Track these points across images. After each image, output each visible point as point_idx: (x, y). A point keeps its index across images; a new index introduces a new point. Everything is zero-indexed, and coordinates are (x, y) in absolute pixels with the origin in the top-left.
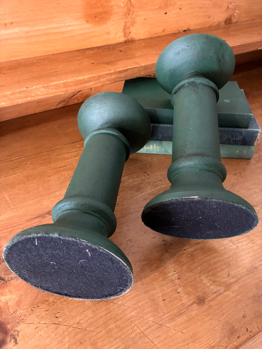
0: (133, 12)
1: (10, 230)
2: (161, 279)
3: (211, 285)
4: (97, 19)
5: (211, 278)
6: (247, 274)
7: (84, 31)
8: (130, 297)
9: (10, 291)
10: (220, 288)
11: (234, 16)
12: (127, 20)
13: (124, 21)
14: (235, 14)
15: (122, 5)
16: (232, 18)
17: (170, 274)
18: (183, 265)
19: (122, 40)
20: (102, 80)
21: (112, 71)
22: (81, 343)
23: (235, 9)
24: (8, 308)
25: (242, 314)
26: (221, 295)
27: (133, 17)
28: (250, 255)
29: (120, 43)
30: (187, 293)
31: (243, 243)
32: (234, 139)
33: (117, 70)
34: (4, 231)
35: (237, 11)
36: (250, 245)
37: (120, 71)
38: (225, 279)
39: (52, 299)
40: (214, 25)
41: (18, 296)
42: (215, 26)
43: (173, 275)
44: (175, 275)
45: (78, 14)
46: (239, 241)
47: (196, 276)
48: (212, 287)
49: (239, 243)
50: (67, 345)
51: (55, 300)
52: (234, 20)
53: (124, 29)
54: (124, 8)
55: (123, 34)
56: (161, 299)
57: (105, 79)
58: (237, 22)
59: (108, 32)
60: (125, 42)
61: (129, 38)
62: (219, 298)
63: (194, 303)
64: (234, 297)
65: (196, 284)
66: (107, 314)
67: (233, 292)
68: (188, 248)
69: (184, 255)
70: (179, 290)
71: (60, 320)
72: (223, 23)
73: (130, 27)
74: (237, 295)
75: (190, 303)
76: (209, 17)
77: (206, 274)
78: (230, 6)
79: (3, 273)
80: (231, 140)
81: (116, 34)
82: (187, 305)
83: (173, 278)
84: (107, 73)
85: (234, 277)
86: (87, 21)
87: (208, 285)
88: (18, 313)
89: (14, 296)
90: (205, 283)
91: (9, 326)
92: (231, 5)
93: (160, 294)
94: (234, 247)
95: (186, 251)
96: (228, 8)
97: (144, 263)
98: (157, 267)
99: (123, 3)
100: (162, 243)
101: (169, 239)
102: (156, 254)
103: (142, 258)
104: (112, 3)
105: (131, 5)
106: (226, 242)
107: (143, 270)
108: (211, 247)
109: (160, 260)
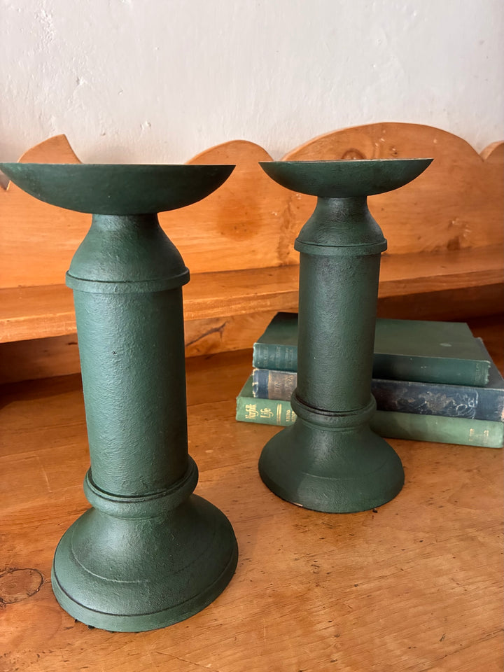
0: (294, 224)
2: (299, 633)
3: (405, 653)
4: (237, 232)
5: (406, 641)
6: (483, 640)
7: (218, 247)
8: (231, 658)
9: (7, 620)
10: (423, 660)
11: (463, 238)
12: (283, 235)
13: (279, 235)
14: (465, 235)
15: (276, 214)
16: (460, 241)
17: (319, 626)
18: (349, 612)
19: (276, 262)
20: (233, 307)
21: (252, 295)
23: (463, 227)
27: (294, 231)
28: (492, 606)
29: (272, 267)
30: (351, 663)
31: (479, 584)
32: (462, 405)
33: (259, 294)
34: (25, 526)
35: (467, 230)
36: (492, 588)
37: (263, 296)
38: (436, 646)
39: (79, 642)
40: (430, 250)
41: (19, 629)
42: (432, 252)
43: (325, 629)
44: (330, 630)
45: (210, 223)
46: (471, 581)
47: (374, 634)
48: (404, 658)
49: (469, 584)
51: (85, 646)
52: (463, 245)
53: (278, 248)
54: (279, 218)
55: (276, 254)
56: (294, 668)
57: (240, 306)
58: (469, 247)
59: (253, 251)
60: (281, 266)
61: (287, 260)
65: (372, 649)
67: (450, 670)
68: (363, 584)
69: (353, 596)
70: (335, 657)
72: (445, 248)
73: (288, 246)
76: (419, 238)
77: (396, 634)
78: (453, 222)
79: (4, 590)
80: (455, 407)
81: (266, 254)
83: (325, 633)
84: (242, 296)
85: (453, 643)
86: (222, 233)
87: (398, 652)
88: (12, 657)
89: (12, 629)
90: (391, 648)
92: (455, 220)
93: (294, 661)
94: (459, 590)
95: (358, 587)
96: (451, 225)
97: (270, 600)
98: (294, 611)
99: (279, 211)
100: (311, 569)
101: (325, 565)
102: (296, 587)
103: (268, 592)
104: (262, 211)
105: (291, 215)
106: (443, 580)
107: (264, 612)
108: (411, 585)
109: (303, 598)
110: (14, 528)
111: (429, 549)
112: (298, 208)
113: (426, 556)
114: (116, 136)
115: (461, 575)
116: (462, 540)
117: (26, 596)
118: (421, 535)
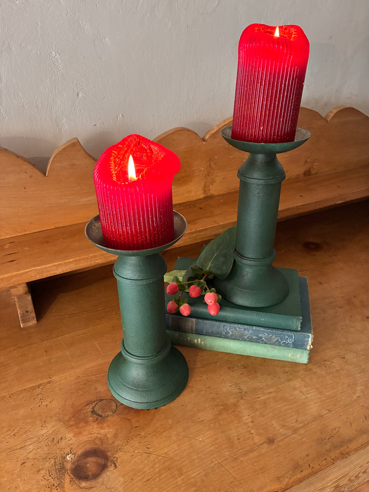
0: (213, 174)
1: (103, 374)
2: (236, 422)
3: (281, 428)
4: (180, 182)
5: (281, 423)
6: (314, 421)
8: (209, 435)
9: (107, 426)
10: (288, 431)
12: (207, 180)
13: (204, 181)
14: (314, 167)
15: (202, 169)
16: (311, 170)
17: (245, 418)
18: (257, 411)
19: (202, 196)
22: (169, 469)
23: (314, 161)
24: (108, 439)
25: (307, 453)
26: (289, 437)
27: (213, 177)
28: (318, 405)
29: (200, 199)
30: (258, 434)
31: (312, 394)
34: (97, 376)
35: (316, 164)
36: (318, 396)
37: (200, 230)
38: (294, 424)
40: (293, 178)
41: (114, 430)
43: (247, 419)
44: (249, 419)
46: (309, 392)
47: (268, 420)
48: (281, 430)
49: (308, 394)
50: (157, 470)
52: (313, 172)
53: (204, 188)
54: (204, 171)
55: (202, 192)
56: (236, 438)
58: (317, 173)
59: (189, 191)
60: (205, 198)
61: (209, 194)
62: (287, 439)
63: (265, 442)
64: (300, 439)
65: (267, 427)
66: (190, 448)
67: (300, 435)
68: (261, 397)
69: (258, 403)
70: (252, 432)
71: (151, 450)
72: (302, 175)
73: (210, 186)
74: (303, 438)
75: (261, 443)
76: (287, 171)
77: (277, 420)
78: (308, 160)
81: (196, 192)
82: (258, 444)
83: (247, 421)
84: (188, 232)
85: (301, 423)
87: (278, 428)
88: (116, 443)
89: (111, 430)
90: (275, 426)
91: (109, 454)
92: (309, 158)
93: (235, 434)
94: (303, 397)
95: (260, 399)
96: (306, 162)
97: (222, 407)
98: (233, 412)
99: (204, 167)
100: (238, 391)
101: (244, 388)
102: (232, 401)
103: (220, 403)
104: (194, 169)
105: (211, 168)
106: (297, 392)
107: (220, 413)
108: (283, 396)
109: (236, 405)
110: (93, 377)
111: (291, 377)
112: (215, 164)
113: (289, 380)
114: (102, 125)
115: (304, 389)
116: (306, 371)
117: (112, 413)
118: (287, 369)
